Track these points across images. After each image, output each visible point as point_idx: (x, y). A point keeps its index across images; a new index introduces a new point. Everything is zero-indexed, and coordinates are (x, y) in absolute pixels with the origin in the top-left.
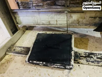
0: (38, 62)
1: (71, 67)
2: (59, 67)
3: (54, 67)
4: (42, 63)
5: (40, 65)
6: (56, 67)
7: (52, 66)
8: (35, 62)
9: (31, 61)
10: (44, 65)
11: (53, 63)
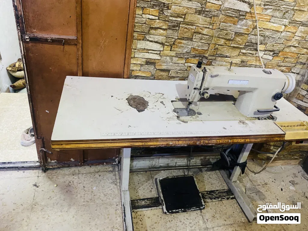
0: (177, 210)
1: (204, 207)
2: (195, 209)
3: (191, 211)
4: (180, 210)
5: (180, 212)
6: (193, 210)
7: (190, 210)
8: (174, 211)
9: (170, 211)
10: (184, 211)
11: (190, 207)
